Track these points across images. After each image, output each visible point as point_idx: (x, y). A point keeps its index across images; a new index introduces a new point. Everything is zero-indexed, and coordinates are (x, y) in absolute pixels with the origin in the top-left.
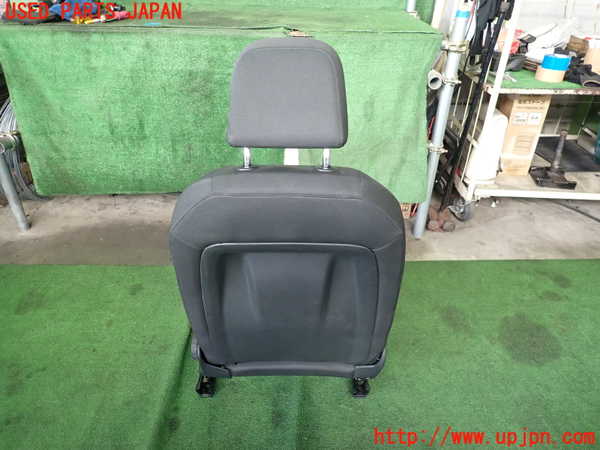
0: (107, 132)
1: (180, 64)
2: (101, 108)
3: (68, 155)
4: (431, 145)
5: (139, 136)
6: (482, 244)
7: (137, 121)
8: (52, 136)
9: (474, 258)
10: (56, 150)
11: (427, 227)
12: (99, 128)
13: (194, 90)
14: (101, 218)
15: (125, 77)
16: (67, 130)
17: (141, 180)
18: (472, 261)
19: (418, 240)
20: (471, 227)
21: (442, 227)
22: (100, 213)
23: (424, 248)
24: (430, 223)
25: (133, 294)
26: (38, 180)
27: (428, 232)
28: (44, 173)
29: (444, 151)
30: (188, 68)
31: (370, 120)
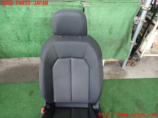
0: (16, 39)
1: (41, 15)
2: (13, 31)
3: (4, 47)
4: (132, 42)
5: (28, 40)
6: (144, 71)
7: (27, 35)
9: (142, 77)
12: (13, 37)
13: (47, 24)
15: (21, 20)
16: (2, 38)
17: (30, 54)
18: (142, 79)
19: (123, 70)
21: (131, 65)
23: (125, 73)
24: (127, 64)
27: (127, 67)
29: (136, 44)
30: (44, 16)
31: (111, 34)
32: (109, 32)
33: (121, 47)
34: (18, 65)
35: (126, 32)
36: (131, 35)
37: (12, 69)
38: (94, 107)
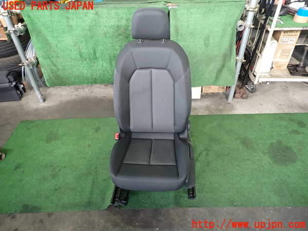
0: (78, 56)
1: (113, 22)
2: (75, 45)
3: (60, 68)
4: (238, 58)
5: (94, 57)
6: (262, 105)
7: (92, 51)
8: (52, 59)
9: (257, 113)
10: (55, 65)
11: (234, 97)
12: (75, 54)
13: (120, 35)
14: (76, 95)
15: (86, 30)
16: (59, 56)
17: (95, 79)
18: (257, 114)
19: (230, 103)
20: (256, 95)
21: (242, 97)
22: (76, 93)
23: (233, 108)
24: (236, 94)
25: (97, 131)
26: (47, 80)
27: (235, 99)
28: (49, 77)
29: (244, 61)
30: (117, 24)
31: (207, 47)
32: (205, 44)
33: (223, 66)
34: (75, 97)
35: (229, 44)
36: (235, 47)
37: (68, 103)
38: (181, 136)
